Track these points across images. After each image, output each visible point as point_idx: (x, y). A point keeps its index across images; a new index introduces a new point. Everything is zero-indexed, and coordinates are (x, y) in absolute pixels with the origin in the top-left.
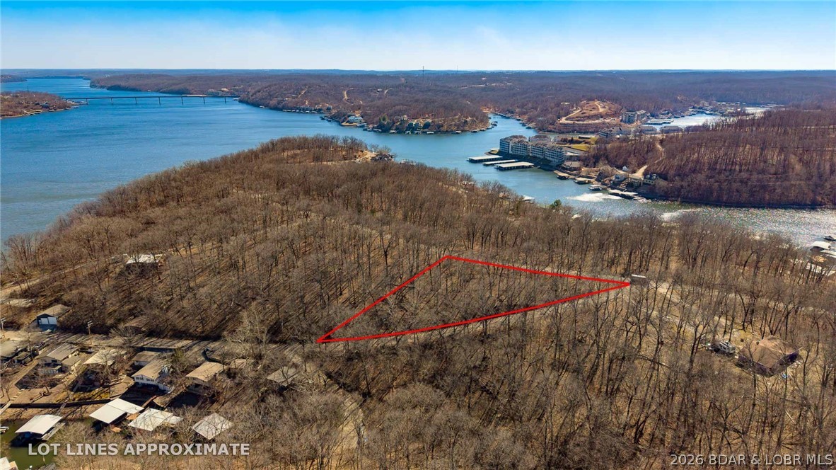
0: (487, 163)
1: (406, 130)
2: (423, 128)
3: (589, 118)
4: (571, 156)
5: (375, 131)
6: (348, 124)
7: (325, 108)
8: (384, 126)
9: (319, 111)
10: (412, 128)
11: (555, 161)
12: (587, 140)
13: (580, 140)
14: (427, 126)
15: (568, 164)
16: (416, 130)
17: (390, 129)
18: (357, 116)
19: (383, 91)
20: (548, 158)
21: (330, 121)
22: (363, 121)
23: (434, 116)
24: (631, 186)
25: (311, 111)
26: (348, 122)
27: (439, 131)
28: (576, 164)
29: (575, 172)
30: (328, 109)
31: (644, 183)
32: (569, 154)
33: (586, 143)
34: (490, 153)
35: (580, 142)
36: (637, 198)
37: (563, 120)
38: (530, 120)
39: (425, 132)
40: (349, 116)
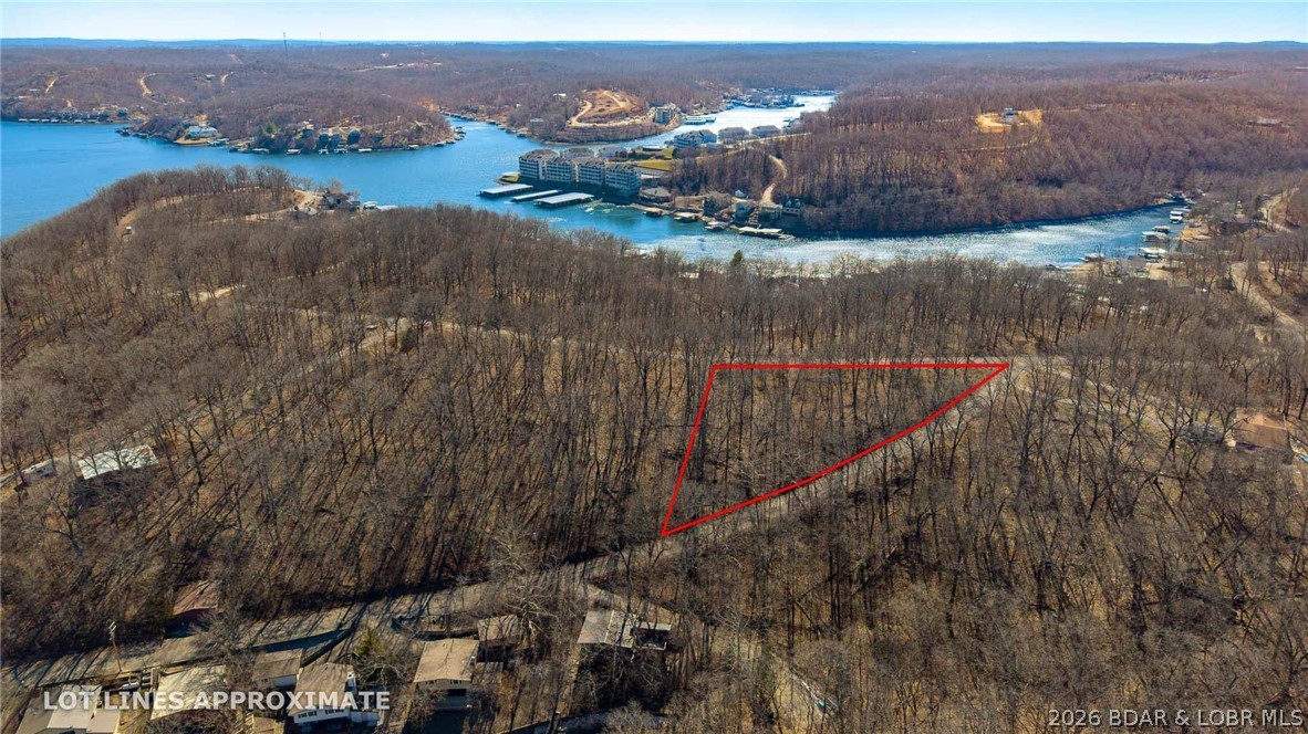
0: (518, 198)
1: (319, 148)
2: (349, 142)
3: (612, 117)
4: (649, 180)
5: (258, 153)
6: (189, 141)
7: (114, 113)
8: (272, 141)
9: (104, 118)
10: (329, 144)
11: (624, 188)
12: (658, 153)
13: (648, 153)
14: (353, 138)
15: (650, 191)
16: (336, 147)
17: (286, 147)
18: (201, 125)
19: (218, 78)
20: (610, 185)
21: (144, 137)
22: (219, 135)
23: (362, 120)
24: (766, 219)
25: (85, 119)
26: (188, 137)
27: (378, 146)
28: (662, 192)
29: (665, 204)
30: (121, 115)
31: (783, 214)
32: (643, 176)
33: (657, 158)
34: (505, 181)
35: (647, 157)
36: (782, 236)
37: (574, 122)
38: (513, 122)
39: (356, 150)
40: (187, 126)
